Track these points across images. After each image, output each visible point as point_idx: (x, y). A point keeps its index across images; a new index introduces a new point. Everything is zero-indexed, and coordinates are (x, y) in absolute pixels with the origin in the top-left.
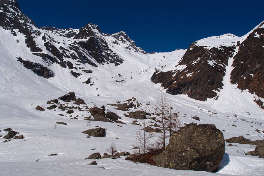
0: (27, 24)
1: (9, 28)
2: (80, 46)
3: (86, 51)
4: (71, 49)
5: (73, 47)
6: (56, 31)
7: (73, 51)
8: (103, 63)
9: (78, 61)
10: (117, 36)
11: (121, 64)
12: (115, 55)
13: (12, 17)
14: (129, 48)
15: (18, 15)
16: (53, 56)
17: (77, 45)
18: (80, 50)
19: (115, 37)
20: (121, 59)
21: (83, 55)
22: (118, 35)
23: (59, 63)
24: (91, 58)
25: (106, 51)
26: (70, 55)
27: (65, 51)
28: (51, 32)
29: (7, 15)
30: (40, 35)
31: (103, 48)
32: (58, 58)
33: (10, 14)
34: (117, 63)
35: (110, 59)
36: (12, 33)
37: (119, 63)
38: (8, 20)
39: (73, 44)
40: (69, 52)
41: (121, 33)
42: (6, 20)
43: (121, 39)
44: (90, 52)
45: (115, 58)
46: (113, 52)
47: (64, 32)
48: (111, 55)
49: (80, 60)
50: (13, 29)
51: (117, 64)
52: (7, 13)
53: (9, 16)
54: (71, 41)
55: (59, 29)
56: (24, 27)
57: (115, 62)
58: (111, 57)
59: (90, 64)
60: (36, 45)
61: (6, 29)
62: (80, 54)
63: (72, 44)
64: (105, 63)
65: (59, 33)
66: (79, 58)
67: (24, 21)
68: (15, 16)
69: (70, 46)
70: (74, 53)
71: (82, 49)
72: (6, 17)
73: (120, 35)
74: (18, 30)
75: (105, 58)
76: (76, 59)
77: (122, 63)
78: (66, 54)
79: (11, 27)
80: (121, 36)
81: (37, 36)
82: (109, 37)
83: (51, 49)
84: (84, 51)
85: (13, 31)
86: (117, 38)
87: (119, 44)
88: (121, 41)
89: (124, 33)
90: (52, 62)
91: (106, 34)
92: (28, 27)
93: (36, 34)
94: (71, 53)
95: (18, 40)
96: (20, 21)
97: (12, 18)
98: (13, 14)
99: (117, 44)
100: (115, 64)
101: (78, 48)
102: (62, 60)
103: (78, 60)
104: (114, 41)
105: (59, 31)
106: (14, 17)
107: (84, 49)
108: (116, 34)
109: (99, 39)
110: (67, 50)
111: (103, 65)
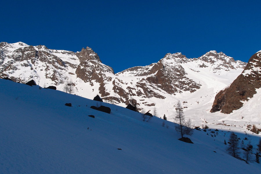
0: (102, 73)
1: (88, 80)
2: (148, 82)
3: (154, 85)
4: (138, 87)
5: (140, 84)
6: (140, 69)
7: (139, 88)
8: (175, 93)
9: (143, 97)
10: (206, 58)
11: (197, 90)
12: (191, 82)
13: (91, 70)
14: (219, 68)
15: (95, 67)
16: (120, 97)
17: (144, 82)
18: (146, 86)
19: (203, 60)
20: (198, 85)
21: (148, 90)
22: (206, 56)
23: (124, 102)
24: (160, 91)
25: (180, 80)
26: (135, 93)
27: (131, 90)
28: (136, 71)
29: (87, 70)
30: (111, 81)
31: (177, 77)
32: (124, 98)
33: (89, 68)
34: (193, 89)
35: (185, 87)
36: (90, 84)
37: (195, 89)
38: (87, 73)
39: (141, 81)
40: (135, 89)
41: (210, 53)
42: (86, 74)
43: (210, 60)
44: (160, 85)
45: (191, 85)
46: (188, 79)
47: (147, 69)
48: (186, 82)
49: (145, 96)
50: (91, 80)
51: (192, 91)
52: (87, 68)
53: (88, 70)
54: (139, 79)
55: (143, 67)
56: (100, 77)
57: (191, 89)
58: (186, 84)
59: (157, 97)
60: (106, 90)
61: (86, 82)
62: (146, 90)
63: (139, 82)
64: (177, 92)
65: (143, 71)
66: (144, 93)
67: (99, 71)
68: (93, 68)
69: (137, 84)
70: (140, 90)
71: (150, 84)
72: (86, 72)
73: (209, 56)
74: (95, 80)
75: (178, 87)
76: (141, 96)
77: (200, 88)
78: (132, 93)
79: (89, 80)
80: (211, 57)
81: (109, 82)
82: (197, 61)
83: (118, 91)
84: (151, 86)
85: (91, 82)
86: (206, 60)
87: (207, 67)
88: (210, 62)
89: (213, 52)
90: (118, 103)
91: (192, 59)
92: (103, 75)
93: (108, 80)
94: (137, 91)
95: (93, 90)
96: (97, 72)
97: (90, 72)
98: (92, 67)
99: (205, 66)
100: (190, 91)
101: (144, 84)
102: (127, 99)
103: (143, 95)
104: (202, 64)
105: (143, 69)
106: (92, 70)
107: (152, 84)
108: (204, 56)
109: (173, 69)
110: (133, 89)
111: (175, 95)
